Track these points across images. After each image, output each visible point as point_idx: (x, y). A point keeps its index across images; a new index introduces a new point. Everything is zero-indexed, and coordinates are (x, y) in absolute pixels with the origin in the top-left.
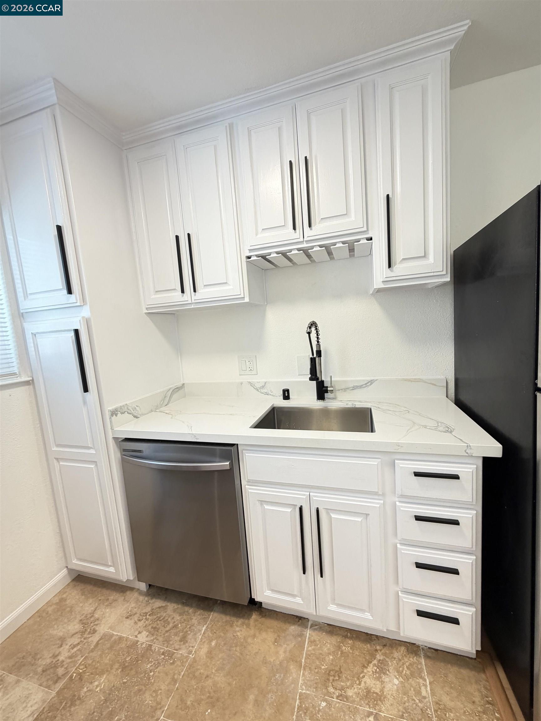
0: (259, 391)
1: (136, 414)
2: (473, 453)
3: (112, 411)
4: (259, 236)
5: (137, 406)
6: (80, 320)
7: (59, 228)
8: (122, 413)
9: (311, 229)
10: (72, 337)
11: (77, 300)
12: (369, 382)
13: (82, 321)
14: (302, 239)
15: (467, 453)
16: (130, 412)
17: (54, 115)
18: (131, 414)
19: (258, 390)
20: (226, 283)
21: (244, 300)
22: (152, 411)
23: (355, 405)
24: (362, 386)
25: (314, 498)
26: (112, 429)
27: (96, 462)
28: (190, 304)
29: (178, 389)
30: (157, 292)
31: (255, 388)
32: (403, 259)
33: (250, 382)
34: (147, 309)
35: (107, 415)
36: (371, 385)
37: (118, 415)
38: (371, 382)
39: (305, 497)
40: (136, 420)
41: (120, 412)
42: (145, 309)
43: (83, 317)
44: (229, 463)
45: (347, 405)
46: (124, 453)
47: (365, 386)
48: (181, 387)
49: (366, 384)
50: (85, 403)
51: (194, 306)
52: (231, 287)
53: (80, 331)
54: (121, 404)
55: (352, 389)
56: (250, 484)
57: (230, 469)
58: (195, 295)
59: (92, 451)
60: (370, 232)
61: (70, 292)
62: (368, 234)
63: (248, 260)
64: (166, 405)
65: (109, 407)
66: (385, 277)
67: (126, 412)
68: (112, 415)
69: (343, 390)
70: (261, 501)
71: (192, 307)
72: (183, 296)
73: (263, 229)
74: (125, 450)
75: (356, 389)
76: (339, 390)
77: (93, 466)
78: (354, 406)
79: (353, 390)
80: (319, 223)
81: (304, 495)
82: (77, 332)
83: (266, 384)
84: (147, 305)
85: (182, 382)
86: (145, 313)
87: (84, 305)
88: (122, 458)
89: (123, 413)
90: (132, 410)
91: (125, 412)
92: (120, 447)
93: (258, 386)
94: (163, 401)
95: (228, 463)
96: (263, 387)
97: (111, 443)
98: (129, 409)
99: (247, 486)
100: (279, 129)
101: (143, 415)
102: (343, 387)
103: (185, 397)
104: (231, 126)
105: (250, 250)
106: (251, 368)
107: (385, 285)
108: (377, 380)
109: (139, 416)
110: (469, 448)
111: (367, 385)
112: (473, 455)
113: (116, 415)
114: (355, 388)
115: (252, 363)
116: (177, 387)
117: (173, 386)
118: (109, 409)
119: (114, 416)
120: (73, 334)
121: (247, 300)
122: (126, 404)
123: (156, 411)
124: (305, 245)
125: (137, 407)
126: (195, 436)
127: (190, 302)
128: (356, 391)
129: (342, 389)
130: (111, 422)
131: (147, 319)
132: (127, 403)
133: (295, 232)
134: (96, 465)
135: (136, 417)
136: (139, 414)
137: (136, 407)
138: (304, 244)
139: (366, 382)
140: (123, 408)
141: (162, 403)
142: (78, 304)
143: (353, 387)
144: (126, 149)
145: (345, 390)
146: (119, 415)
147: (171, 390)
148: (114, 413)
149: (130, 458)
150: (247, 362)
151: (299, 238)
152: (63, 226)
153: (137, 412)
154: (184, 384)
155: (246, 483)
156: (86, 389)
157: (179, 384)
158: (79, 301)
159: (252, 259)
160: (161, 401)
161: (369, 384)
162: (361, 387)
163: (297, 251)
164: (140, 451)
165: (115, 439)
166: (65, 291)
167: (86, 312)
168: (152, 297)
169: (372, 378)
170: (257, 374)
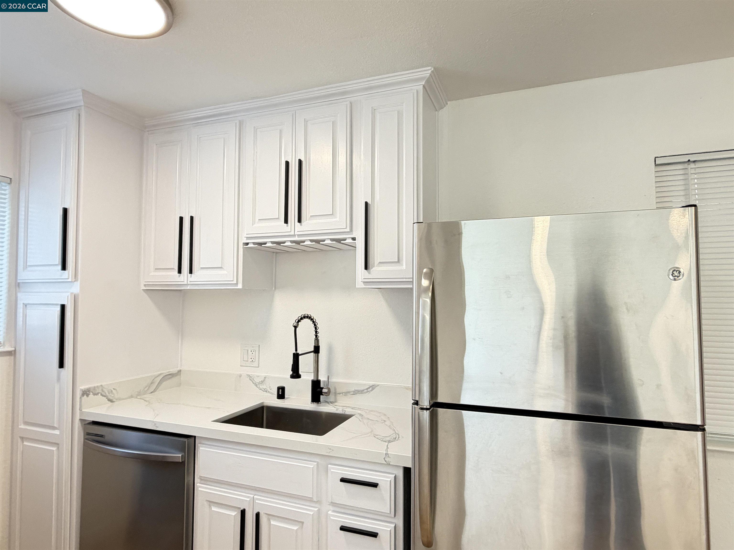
0: (258, 386)
1: (111, 398)
2: (390, 462)
3: (83, 390)
4: (256, 225)
5: (114, 389)
6: (68, 296)
7: (65, 211)
8: (94, 394)
9: (301, 225)
10: (58, 311)
11: (69, 276)
12: (371, 387)
13: (69, 297)
14: (292, 233)
15: (386, 461)
16: (104, 394)
17: (79, 114)
18: (105, 396)
19: (256, 385)
20: (221, 268)
21: (237, 286)
22: (132, 397)
23: (345, 411)
24: (363, 390)
25: (257, 501)
26: (80, 410)
27: (58, 444)
28: (186, 284)
29: (172, 375)
30: (156, 269)
31: (254, 382)
32: (379, 262)
33: (249, 376)
34: (145, 285)
35: (78, 394)
36: (371, 390)
37: (89, 396)
38: (373, 387)
39: (248, 499)
40: (110, 403)
41: (92, 392)
42: (143, 285)
43: (72, 293)
44: (182, 456)
45: (337, 410)
46: (87, 437)
47: (366, 391)
48: (176, 373)
49: (367, 389)
50: (59, 379)
51: (190, 287)
52: (225, 272)
53: (66, 307)
54: (96, 385)
55: (352, 393)
56: (203, 482)
57: (182, 462)
58: (191, 277)
59: (57, 432)
60: (354, 232)
61: (64, 267)
62: (352, 234)
63: (245, 246)
64: (151, 393)
65: (81, 386)
66: (363, 278)
67: (100, 394)
68: (83, 395)
69: (344, 394)
70: (210, 501)
71: (188, 288)
72: (179, 276)
73: (259, 220)
74: (88, 434)
75: (356, 394)
76: (340, 393)
77: (54, 449)
78: (344, 413)
79: (354, 394)
80: (309, 220)
81: (248, 497)
82: (63, 307)
83: (266, 379)
84: (145, 282)
85: (179, 369)
86: (142, 289)
87: (75, 281)
88: (84, 442)
89: (96, 395)
90: (107, 393)
91: (98, 393)
92: (84, 429)
93: (257, 380)
94: (147, 388)
95: (180, 455)
96: (262, 382)
97: (77, 424)
98: (103, 391)
99: (198, 484)
100: (281, 131)
101: (120, 399)
102: (344, 391)
103: (179, 385)
104: (241, 123)
105: (248, 238)
106: (252, 359)
107: (365, 285)
108: (378, 386)
109: (114, 400)
110: (387, 455)
111: (369, 390)
112: (391, 464)
113: (88, 395)
114: (356, 392)
115: (254, 353)
116: (170, 373)
117: (165, 372)
118: (80, 388)
119: (85, 396)
120: (59, 309)
121: (240, 286)
122: (101, 385)
123: (137, 398)
124: (296, 239)
125: (114, 391)
126: (155, 424)
127: (186, 283)
128: (358, 396)
129: (342, 393)
130: (81, 402)
131: (145, 295)
132: (103, 384)
133: (287, 226)
134: (58, 448)
135: (111, 401)
136: (115, 398)
137: (112, 390)
138: (296, 237)
139: (367, 387)
140: (96, 388)
141: (146, 389)
142: (70, 280)
143: (354, 392)
144: (148, 131)
145: (346, 393)
146: (91, 395)
147: (161, 377)
148: (86, 393)
149: (91, 442)
150: (249, 351)
151: (291, 232)
152: (69, 209)
153: (113, 396)
154: (180, 371)
155: (199, 481)
156: (61, 365)
157: (174, 370)
158: (70, 276)
159: (249, 246)
160: (146, 387)
161: (371, 389)
162: (361, 392)
163: (290, 243)
164: (102, 436)
165: (81, 420)
166: (60, 267)
167: (76, 288)
168: (151, 274)
169: (373, 383)
170: (258, 367)
